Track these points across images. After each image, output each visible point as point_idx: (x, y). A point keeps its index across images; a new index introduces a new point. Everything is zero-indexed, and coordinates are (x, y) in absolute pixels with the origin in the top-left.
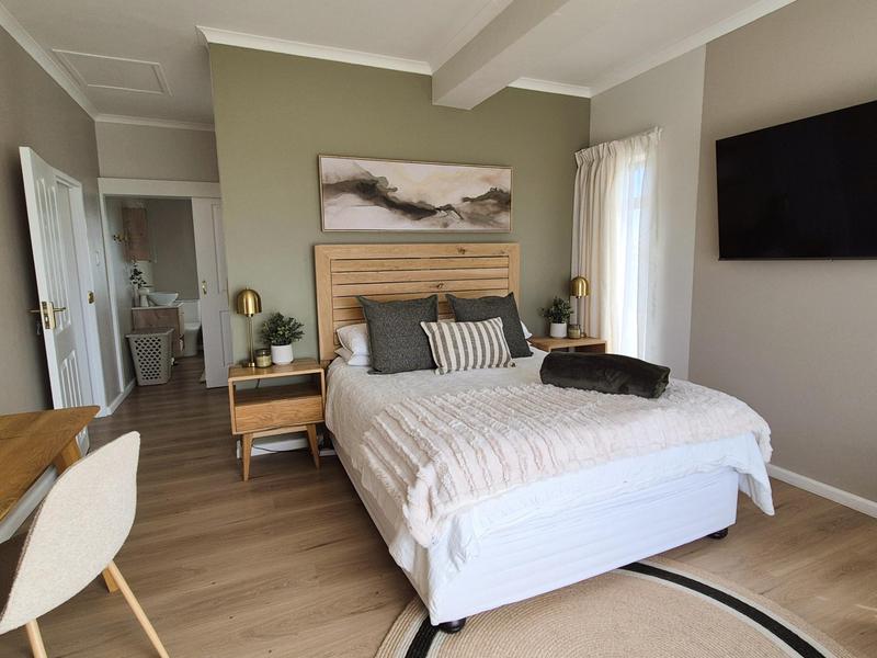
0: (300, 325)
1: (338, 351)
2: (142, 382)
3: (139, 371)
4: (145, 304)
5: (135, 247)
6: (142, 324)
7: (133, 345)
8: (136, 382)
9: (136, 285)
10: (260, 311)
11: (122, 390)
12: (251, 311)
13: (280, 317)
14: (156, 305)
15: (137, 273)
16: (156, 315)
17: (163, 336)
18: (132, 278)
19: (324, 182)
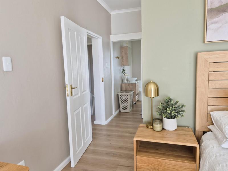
0: (183, 106)
1: (211, 127)
2: (122, 111)
3: (121, 106)
4: (126, 82)
5: (124, 61)
6: (124, 88)
7: (120, 97)
8: (120, 110)
9: (124, 75)
10: (158, 95)
11: (113, 114)
12: (153, 95)
13: (170, 100)
14: (130, 82)
15: (124, 70)
16: (129, 85)
17: (129, 94)
18: (122, 72)
19: (208, 8)
